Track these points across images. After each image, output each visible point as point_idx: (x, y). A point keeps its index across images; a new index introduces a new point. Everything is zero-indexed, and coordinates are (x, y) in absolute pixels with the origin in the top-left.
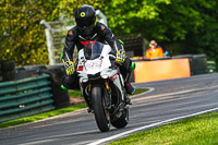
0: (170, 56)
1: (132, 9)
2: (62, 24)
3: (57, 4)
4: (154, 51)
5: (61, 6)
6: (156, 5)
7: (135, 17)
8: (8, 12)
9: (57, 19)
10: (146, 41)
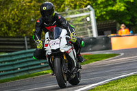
0: (134, 34)
1: (110, 5)
2: (67, 14)
3: (64, 2)
4: (124, 31)
5: (66, 3)
6: (125, 2)
7: (112, 10)
8: (34, 6)
9: (64, 10)
10: (118, 25)
